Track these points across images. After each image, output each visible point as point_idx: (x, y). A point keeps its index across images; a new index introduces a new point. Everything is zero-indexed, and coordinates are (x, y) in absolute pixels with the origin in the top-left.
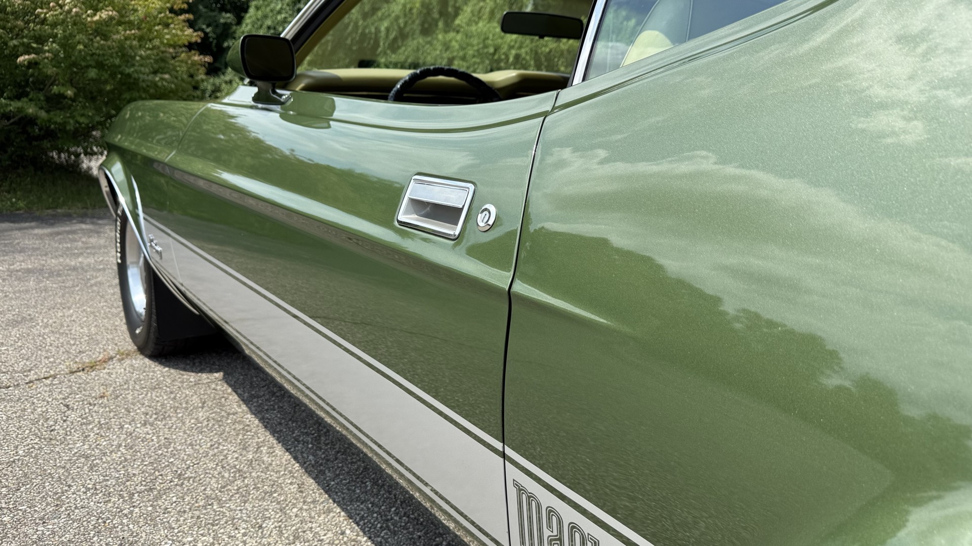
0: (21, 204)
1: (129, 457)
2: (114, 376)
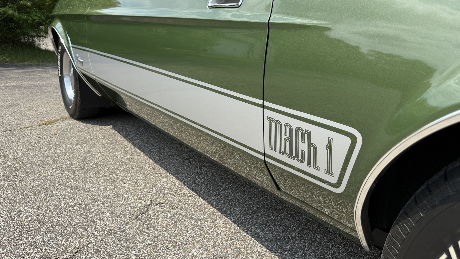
0: (8, 59)
1: (71, 157)
2: (60, 127)
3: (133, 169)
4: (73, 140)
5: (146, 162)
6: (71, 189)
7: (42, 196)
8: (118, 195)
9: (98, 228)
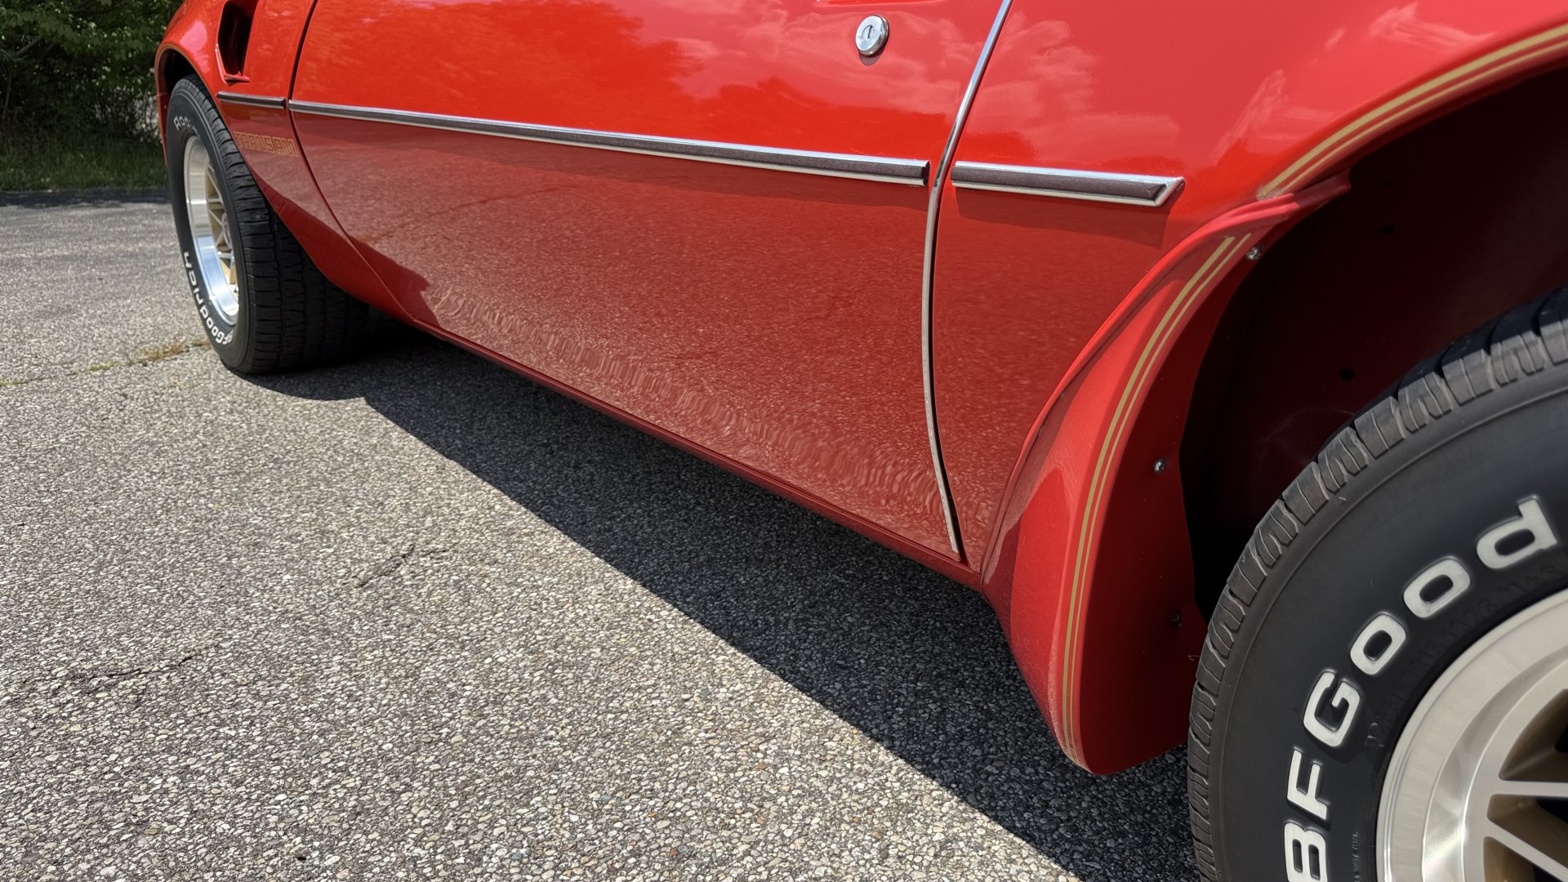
1: (208, 443)
2: (190, 366)
3: (379, 470)
4: (222, 400)
5: (420, 454)
6: (197, 521)
7: (114, 538)
8: (323, 533)
9: (254, 607)
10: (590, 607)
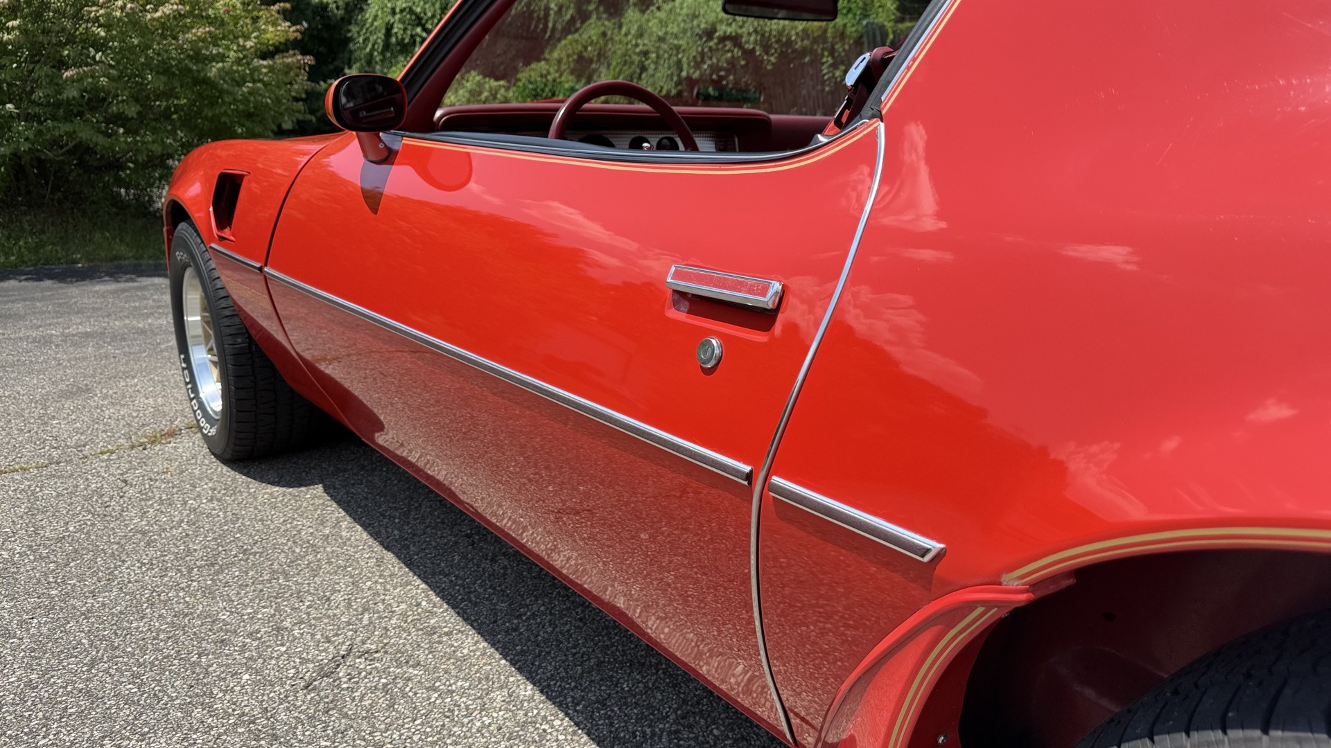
1: (191, 533)
2: (180, 450)
3: (330, 563)
4: (205, 486)
5: (364, 545)
6: (175, 616)
7: (106, 633)
8: (278, 629)
9: (216, 709)
10: (495, 715)
